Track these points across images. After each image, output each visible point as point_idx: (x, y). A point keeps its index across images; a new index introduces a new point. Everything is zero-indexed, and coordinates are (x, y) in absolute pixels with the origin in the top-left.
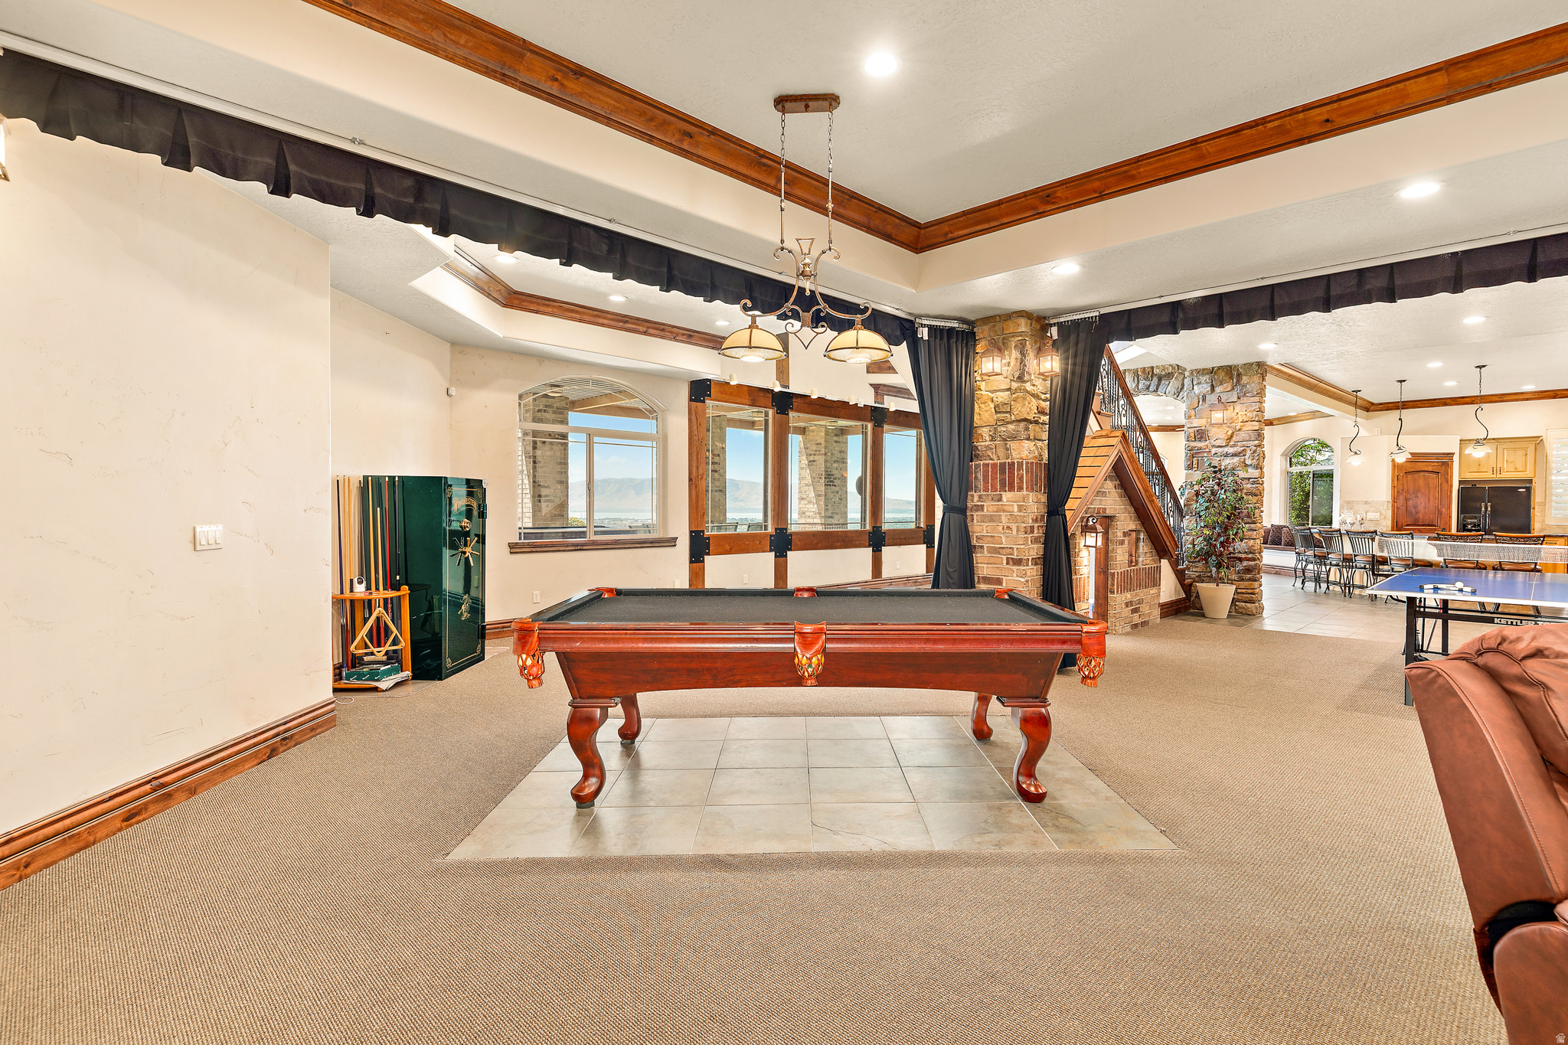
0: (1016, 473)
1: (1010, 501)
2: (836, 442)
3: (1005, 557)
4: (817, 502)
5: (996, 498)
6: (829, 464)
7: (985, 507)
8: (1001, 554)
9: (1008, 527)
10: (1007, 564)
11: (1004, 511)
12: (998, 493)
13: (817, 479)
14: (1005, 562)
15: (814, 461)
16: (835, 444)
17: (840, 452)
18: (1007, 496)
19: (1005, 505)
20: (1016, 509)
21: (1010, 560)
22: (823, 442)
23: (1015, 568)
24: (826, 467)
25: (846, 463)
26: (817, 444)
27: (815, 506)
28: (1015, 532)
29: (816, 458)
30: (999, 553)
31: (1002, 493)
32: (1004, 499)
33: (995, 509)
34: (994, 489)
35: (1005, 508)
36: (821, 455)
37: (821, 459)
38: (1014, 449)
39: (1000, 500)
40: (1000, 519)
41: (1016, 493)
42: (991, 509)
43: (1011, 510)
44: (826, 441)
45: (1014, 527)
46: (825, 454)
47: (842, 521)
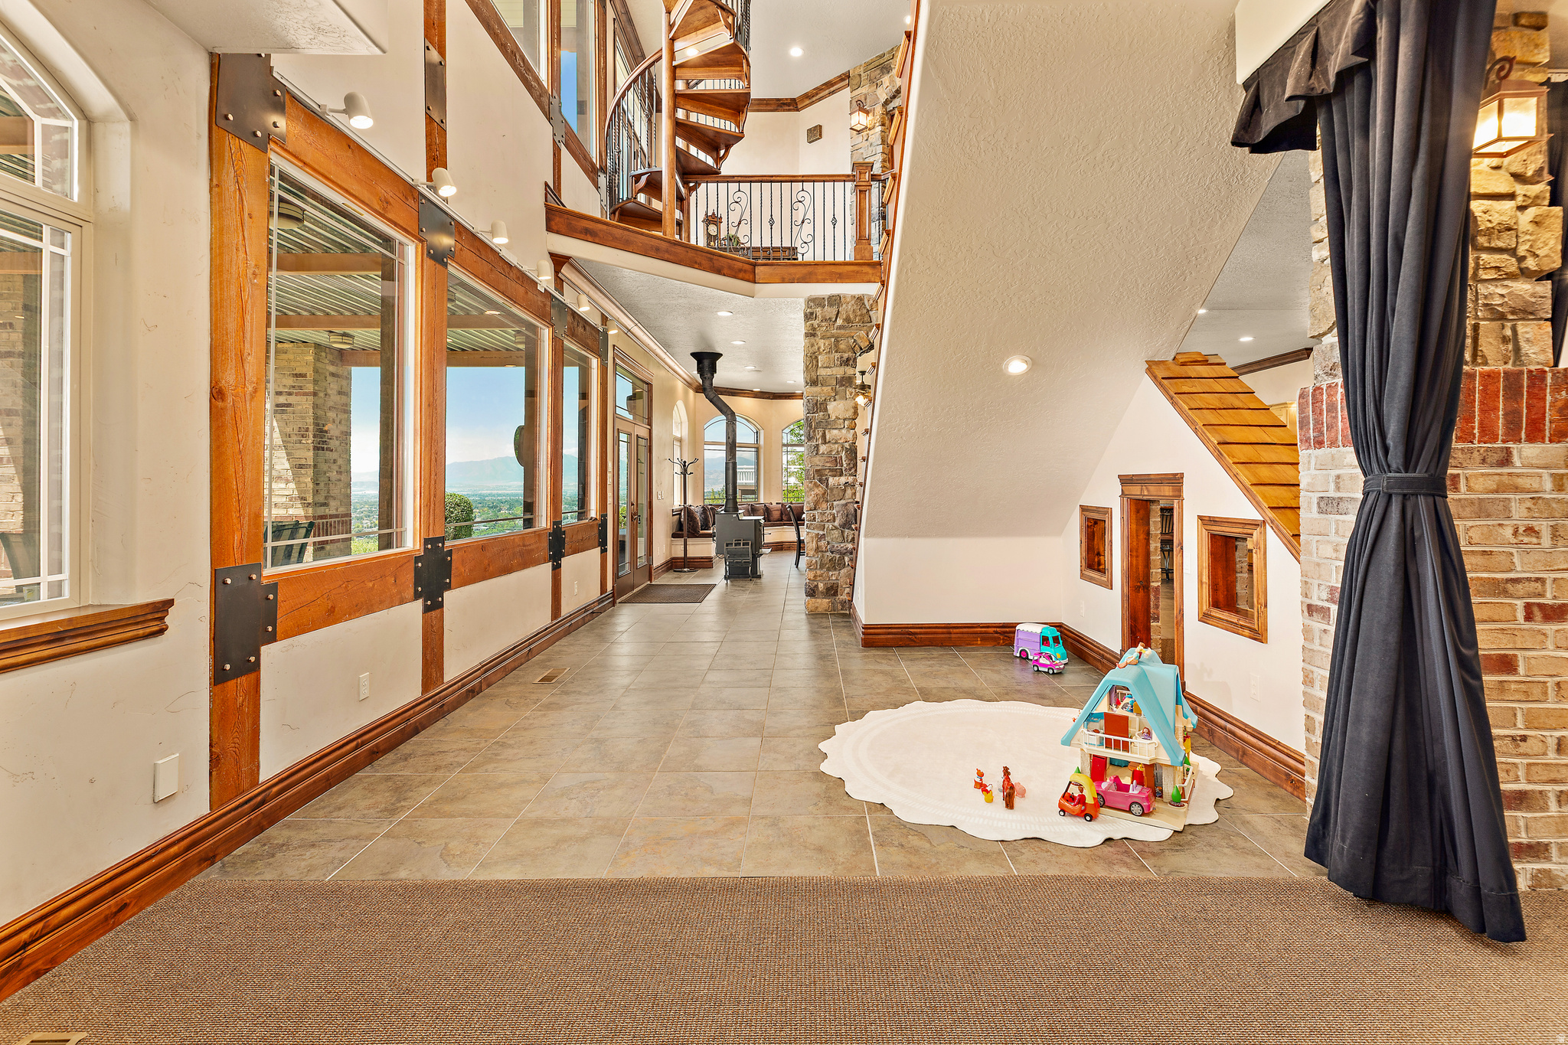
0: (1549, 398)
1: (1532, 466)
2: (333, 375)
3: (1520, 604)
4: (296, 478)
5: (1496, 457)
6: (320, 413)
7: (1463, 482)
8: (1511, 596)
9: (1530, 530)
10: (1529, 617)
11: (1517, 489)
12: (1499, 445)
13: (294, 438)
14: (1520, 614)
15: (289, 405)
16: (330, 379)
17: (340, 393)
18: (1526, 452)
19: (1518, 475)
20: (1548, 485)
21: (1536, 610)
22: (310, 373)
23: (1550, 628)
24: (316, 417)
25: (349, 412)
26: (296, 375)
27: (292, 485)
28: (1546, 540)
29: (292, 399)
30: (1505, 593)
31: (1510, 445)
32: (1516, 459)
33: (1491, 484)
34: (1488, 433)
35: (1520, 481)
36: (305, 394)
37: (304, 404)
38: (1528, 340)
39: (1506, 460)
40: (1507, 509)
41: (1548, 445)
42: (1479, 484)
43: (1536, 486)
44: (316, 371)
45: (1544, 526)
46: (315, 394)
47: (341, 510)
